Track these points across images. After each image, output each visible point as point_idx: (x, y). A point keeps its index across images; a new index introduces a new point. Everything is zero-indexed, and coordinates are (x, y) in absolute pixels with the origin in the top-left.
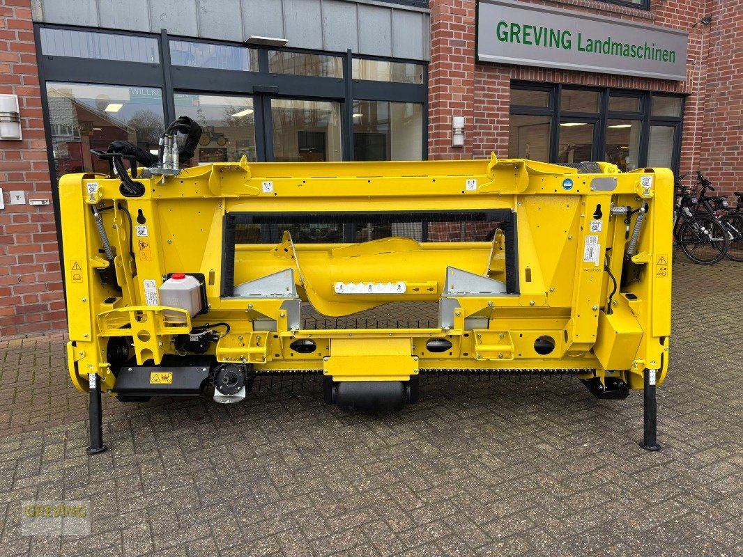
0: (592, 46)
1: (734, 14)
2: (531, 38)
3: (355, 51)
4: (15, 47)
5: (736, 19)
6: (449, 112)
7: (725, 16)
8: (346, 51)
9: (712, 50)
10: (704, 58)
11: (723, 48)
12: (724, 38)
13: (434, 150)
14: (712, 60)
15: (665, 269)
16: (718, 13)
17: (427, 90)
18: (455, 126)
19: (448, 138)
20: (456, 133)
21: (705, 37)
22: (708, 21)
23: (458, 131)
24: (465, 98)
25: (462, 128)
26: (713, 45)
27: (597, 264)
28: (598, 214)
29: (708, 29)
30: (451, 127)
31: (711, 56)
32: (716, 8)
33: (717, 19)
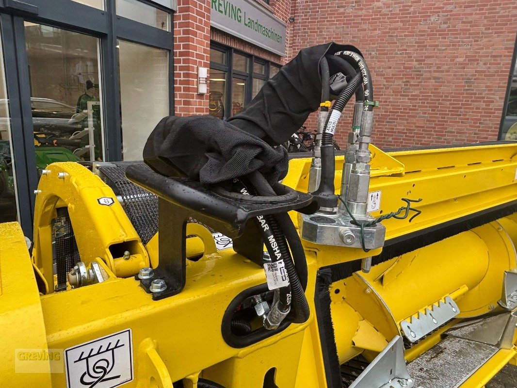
0: (250, 24)
1: (308, 19)
2: (222, 9)
5: (309, 22)
6: (195, 62)
7: (303, 19)
9: (295, 39)
10: (291, 44)
11: (302, 39)
12: (302, 33)
13: (181, 96)
14: (295, 46)
16: (299, 16)
17: (173, 39)
18: (200, 76)
19: (195, 86)
20: (201, 82)
21: (291, 30)
22: (293, 20)
23: (203, 81)
24: (204, 51)
25: (206, 78)
26: (296, 36)
29: (292, 26)
30: (197, 76)
31: (294, 43)
32: (297, 13)
33: (298, 20)
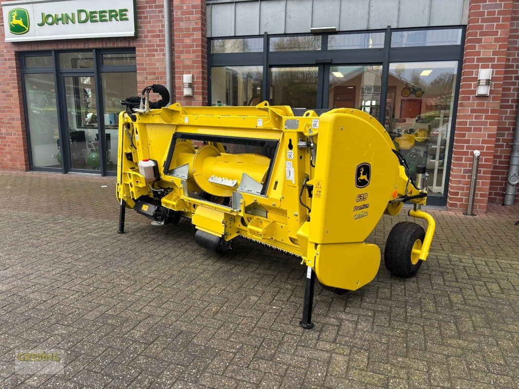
3: (394, 26)
4: (194, 52)
6: (476, 67)
8: (386, 27)
15: (320, 192)
17: (463, 49)
18: (480, 78)
19: (472, 89)
20: (481, 84)
23: (483, 82)
24: (495, 53)
25: (487, 80)
27: (294, 182)
28: (291, 147)
30: (476, 79)
